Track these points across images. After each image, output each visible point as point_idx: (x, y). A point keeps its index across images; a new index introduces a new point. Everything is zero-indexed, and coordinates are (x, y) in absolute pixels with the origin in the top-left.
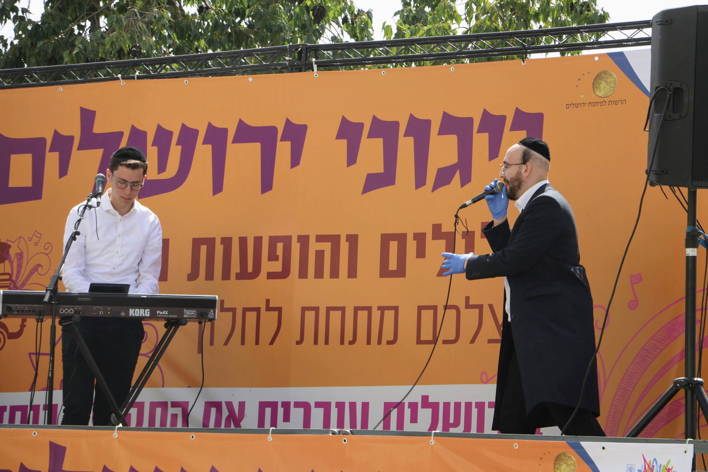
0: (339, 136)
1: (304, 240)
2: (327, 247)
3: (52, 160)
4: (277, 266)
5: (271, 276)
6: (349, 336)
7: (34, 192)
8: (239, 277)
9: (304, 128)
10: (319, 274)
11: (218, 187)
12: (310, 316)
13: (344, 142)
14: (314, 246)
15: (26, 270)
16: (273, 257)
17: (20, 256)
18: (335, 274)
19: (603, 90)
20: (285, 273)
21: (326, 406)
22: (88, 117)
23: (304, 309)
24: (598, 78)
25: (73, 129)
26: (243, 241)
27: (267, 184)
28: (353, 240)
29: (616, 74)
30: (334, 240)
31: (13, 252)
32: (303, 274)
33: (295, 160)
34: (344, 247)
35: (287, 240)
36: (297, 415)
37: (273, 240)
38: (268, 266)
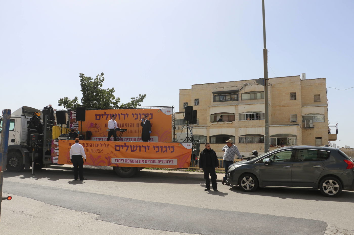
1: (129, 124)
2: (131, 125)
3: (101, 116)
4: (126, 126)
5: (125, 127)
6: (134, 132)
7: (100, 119)
8: (122, 127)
9: (128, 114)
10: (130, 127)
11: (119, 119)
12: (130, 131)
13: (132, 115)
14: (130, 125)
15: (99, 126)
16: (125, 125)
17: (98, 125)
18: (132, 127)
19: (158, 112)
20: (127, 127)
21: (132, 139)
22: (105, 113)
23: (129, 130)
24: (158, 111)
25: (104, 114)
26: (122, 124)
27: (125, 119)
28: (134, 124)
29: (160, 110)
30: (132, 124)
31: (97, 124)
32: (129, 127)
33: (127, 117)
34: (133, 125)
35: (127, 124)
36: (129, 139)
37: (125, 124)
38: (125, 126)
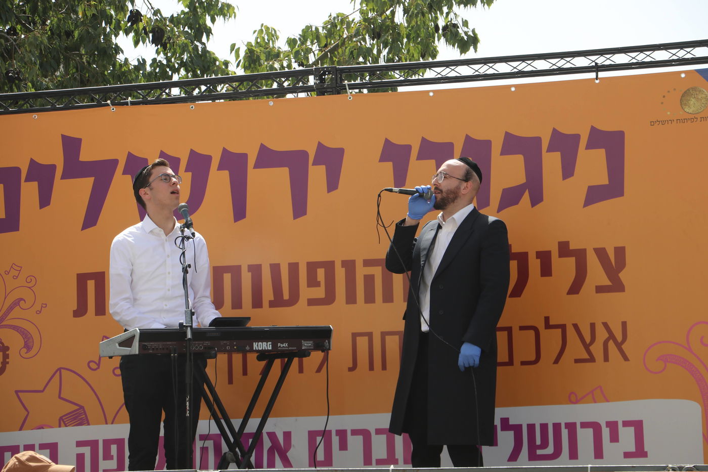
0: (383, 159)
1: (349, 266)
2: (377, 271)
3: (29, 191)
4: (319, 292)
5: (312, 302)
8: (272, 304)
9: (340, 152)
10: (370, 298)
11: (240, 212)
12: (362, 342)
13: (389, 165)
14: (361, 272)
15: (4, 304)
16: (313, 282)
19: (693, 107)
22: (71, 145)
23: (355, 336)
24: (686, 95)
25: (55, 157)
27: (300, 208)
32: (351, 298)
33: (333, 184)
35: (329, 266)
36: (355, 442)
37: (312, 267)
38: (306, 293)
